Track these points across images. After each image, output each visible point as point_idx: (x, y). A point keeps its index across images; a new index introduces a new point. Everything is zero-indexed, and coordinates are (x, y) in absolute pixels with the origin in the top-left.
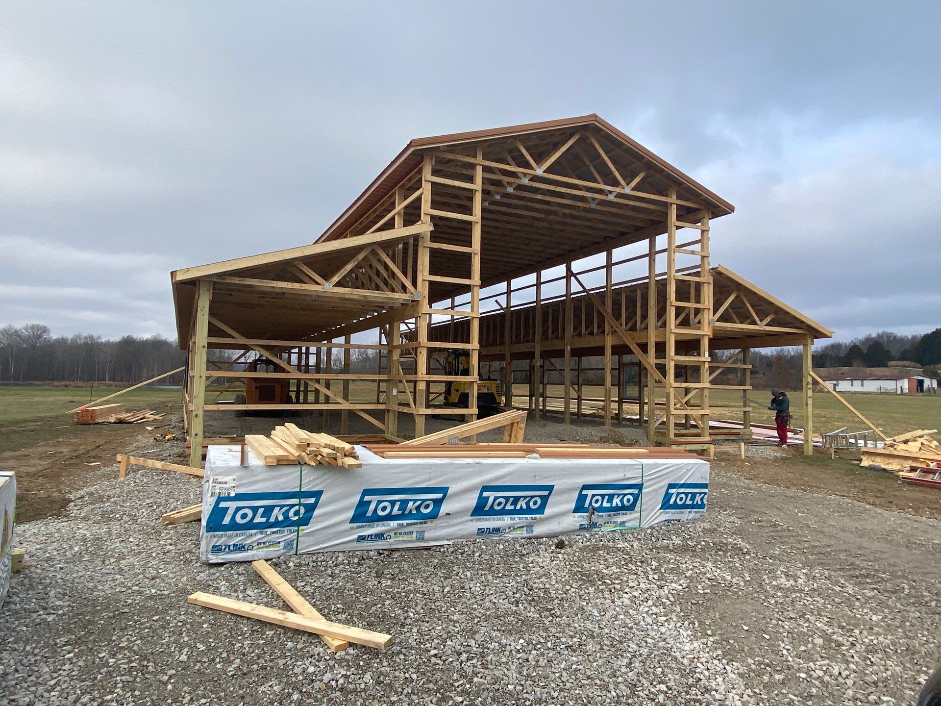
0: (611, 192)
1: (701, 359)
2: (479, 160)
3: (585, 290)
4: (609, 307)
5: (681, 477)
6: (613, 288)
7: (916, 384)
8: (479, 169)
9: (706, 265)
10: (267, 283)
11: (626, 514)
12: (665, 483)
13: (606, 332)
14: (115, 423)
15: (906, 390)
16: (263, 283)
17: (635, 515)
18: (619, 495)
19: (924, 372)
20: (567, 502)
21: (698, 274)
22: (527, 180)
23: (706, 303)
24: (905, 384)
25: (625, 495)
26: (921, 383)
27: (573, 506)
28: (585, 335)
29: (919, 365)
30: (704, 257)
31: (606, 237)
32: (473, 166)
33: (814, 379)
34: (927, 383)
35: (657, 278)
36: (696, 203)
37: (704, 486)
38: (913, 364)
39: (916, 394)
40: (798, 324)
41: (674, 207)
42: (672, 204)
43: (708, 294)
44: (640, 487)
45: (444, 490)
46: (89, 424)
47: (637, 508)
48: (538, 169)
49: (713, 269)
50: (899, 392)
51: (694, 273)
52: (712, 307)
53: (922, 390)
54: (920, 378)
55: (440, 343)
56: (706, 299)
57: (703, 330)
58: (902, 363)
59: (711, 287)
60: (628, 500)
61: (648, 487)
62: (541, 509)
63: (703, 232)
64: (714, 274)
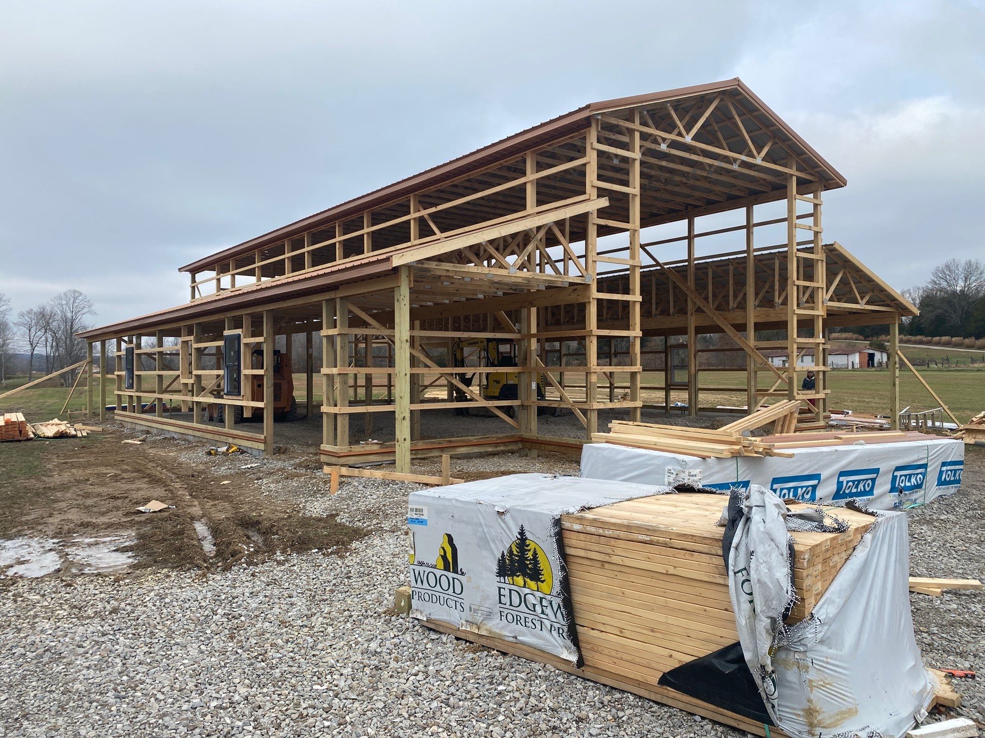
0: (735, 160)
1: (818, 341)
2: (636, 125)
3: (658, 264)
4: (691, 282)
5: (948, 456)
6: (696, 262)
7: (867, 359)
8: (637, 135)
9: (820, 241)
10: (461, 268)
11: (917, 492)
12: (940, 462)
13: (689, 313)
14: (54, 437)
15: (857, 366)
16: (457, 267)
17: (921, 492)
18: (914, 474)
19: (870, 345)
20: (886, 483)
21: (810, 250)
22: (666, 146)
23: (820, 282)
24: (856, 358)
25: (918, 474)
26: (871, 356)
27: (889, 487)
28: (656, 315)
29: (861, 337)
30: (818, 232)
31: (688, 205)
32: (631, 132)
33: (901, 359)
34: (879, 357)
35: (755, 253)
36: (810, 174)
37: (961, 463)
38: (855, 336)
39: (868, 369)
40: (888, 302)
41: (794, 178)
42: (792, 175)
43: (821, 271)
44: (925, 466)
45: (817, 477)
46: (20, 441)
47: (924, 487)
48: (686, 136)
49: (826, 245)
50: (850, 368)
51: (803, 249)
52: (825, 287)
53: (873, 365)
54: (871, 351)
55: (608, 331)
56: (820, 278)
57: (818, 310)
58: (844, 335)
59: (824, 264)
60: (920, 478)
61: (931, 465)
62: (871, 492)
63: (816, 206)
64: (827, 251)
